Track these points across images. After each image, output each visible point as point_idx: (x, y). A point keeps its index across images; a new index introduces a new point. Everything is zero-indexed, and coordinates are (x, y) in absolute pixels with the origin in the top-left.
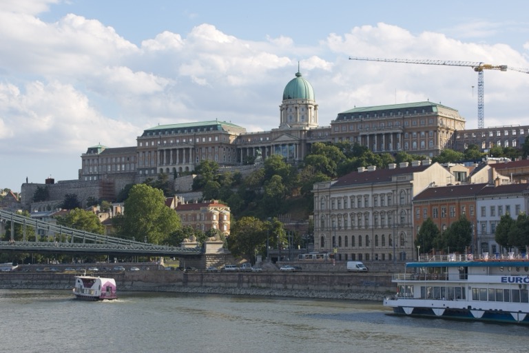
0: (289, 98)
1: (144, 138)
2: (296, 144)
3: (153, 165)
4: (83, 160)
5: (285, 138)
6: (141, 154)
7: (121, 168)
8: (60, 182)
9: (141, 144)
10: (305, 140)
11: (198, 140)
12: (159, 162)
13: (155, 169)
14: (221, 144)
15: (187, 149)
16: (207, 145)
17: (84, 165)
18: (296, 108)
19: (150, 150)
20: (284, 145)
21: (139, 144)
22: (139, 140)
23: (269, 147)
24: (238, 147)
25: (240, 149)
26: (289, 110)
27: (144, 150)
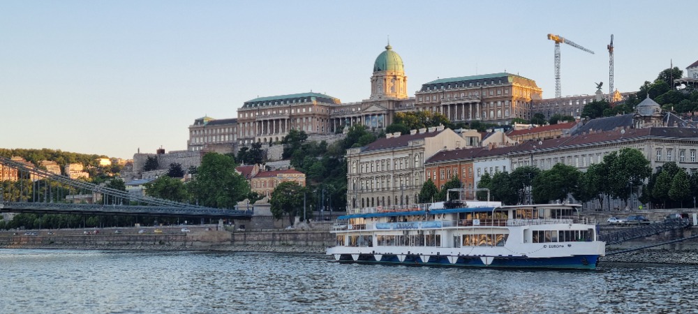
0: (379, 70)
1: (244, 109)
2: (384, 114)
3: (252, 134)
4: (191, 132)
5: (374, 108)
6: (241, 125)
7: (224, 139)
8: (170, 153)
9: (241, 116)
10: (393, 111)
11: (293, 111)
12: (257, 132)
13: (254, 139)
14: (314, 114)
15: (283, 120)
16: (300, 116)
17: (192, 136)
18: (385, 80)
19: (249, 120)
20: (373, 115)
21: (239, 116)
22: (240, 112)
23: (360, 117)
24: (332, 117)
25: (333, 119)
26: (378, 82)
27: (243, 121)
